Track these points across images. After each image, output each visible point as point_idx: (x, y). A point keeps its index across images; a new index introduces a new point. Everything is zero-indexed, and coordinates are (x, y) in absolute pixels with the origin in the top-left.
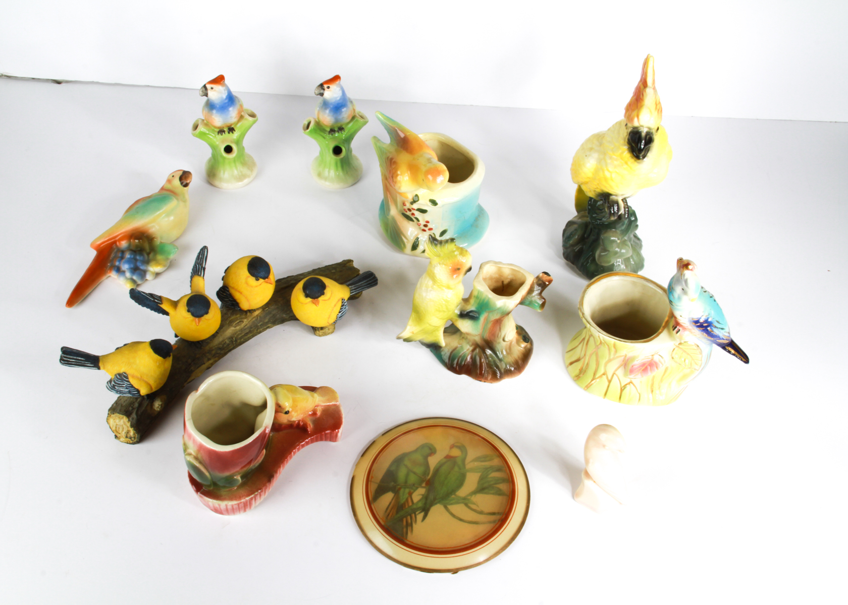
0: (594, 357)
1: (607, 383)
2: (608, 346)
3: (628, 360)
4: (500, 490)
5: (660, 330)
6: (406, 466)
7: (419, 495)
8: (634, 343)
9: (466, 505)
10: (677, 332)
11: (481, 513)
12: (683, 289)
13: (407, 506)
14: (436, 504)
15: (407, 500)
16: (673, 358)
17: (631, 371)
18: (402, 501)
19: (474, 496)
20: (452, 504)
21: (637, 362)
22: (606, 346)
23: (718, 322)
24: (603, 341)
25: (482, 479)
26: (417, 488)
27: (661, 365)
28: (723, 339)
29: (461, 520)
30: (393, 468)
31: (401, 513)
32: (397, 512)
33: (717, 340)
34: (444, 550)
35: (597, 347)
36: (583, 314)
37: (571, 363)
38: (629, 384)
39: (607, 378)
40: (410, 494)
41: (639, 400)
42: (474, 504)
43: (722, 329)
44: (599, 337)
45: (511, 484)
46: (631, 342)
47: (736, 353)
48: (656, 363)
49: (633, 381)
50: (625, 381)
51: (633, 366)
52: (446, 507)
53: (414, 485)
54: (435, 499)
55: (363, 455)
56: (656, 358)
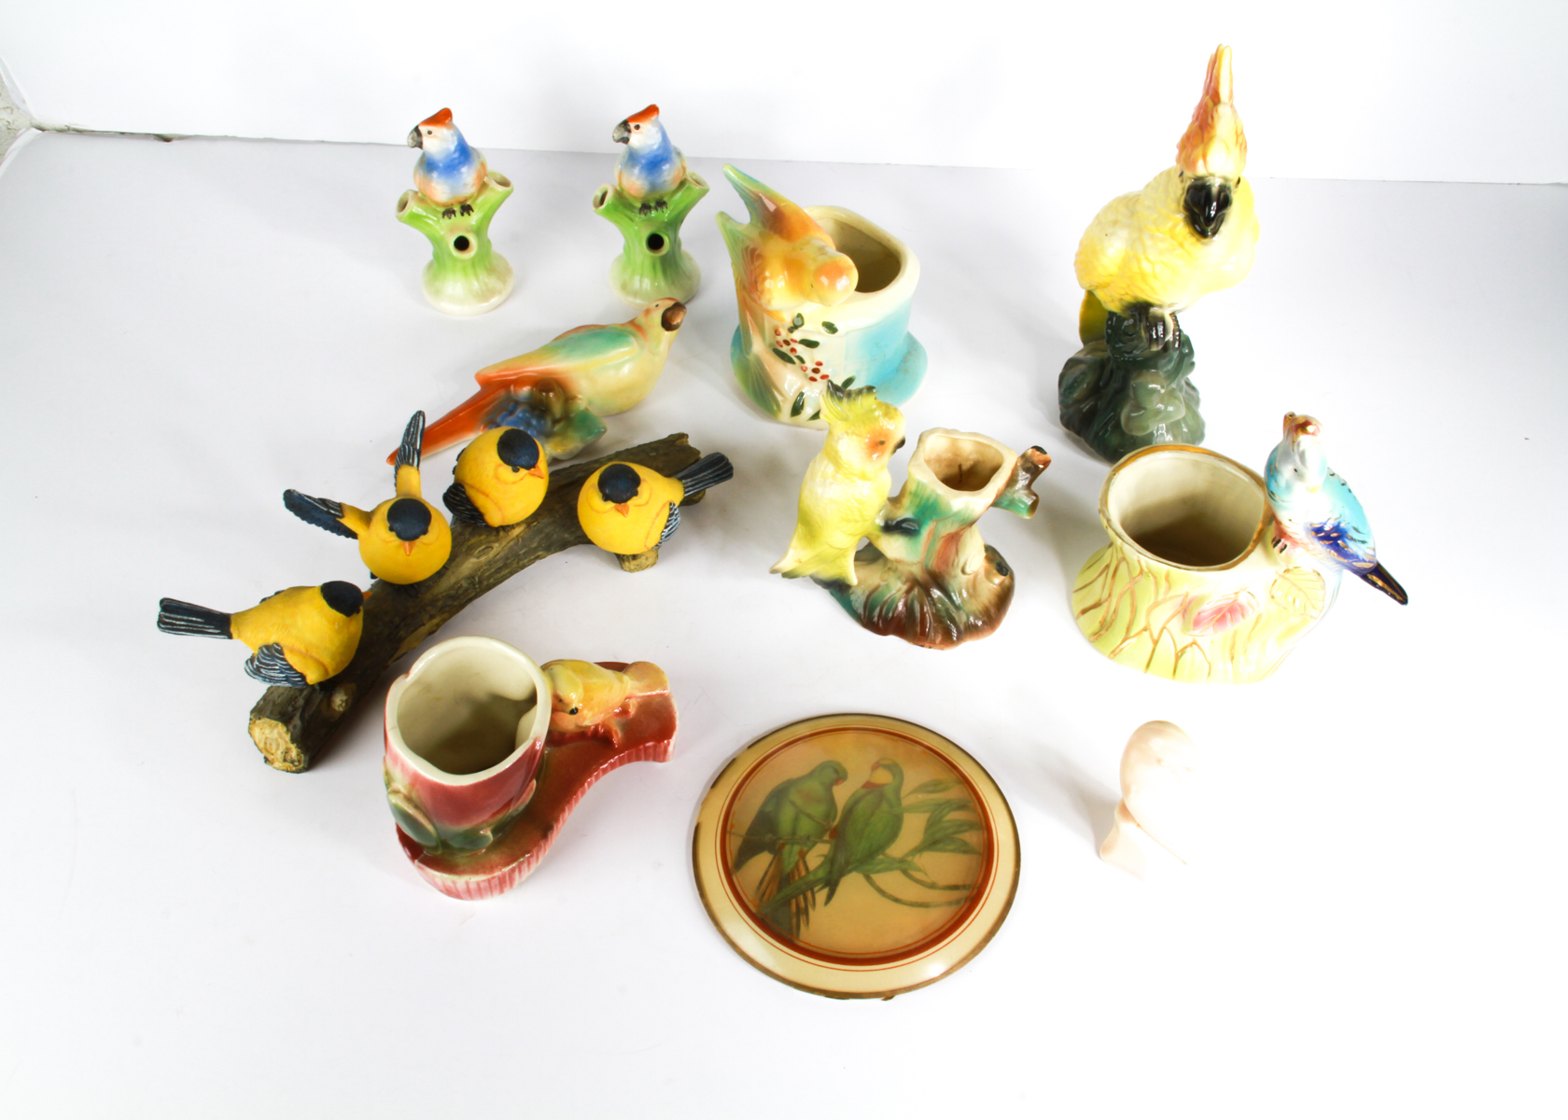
0: (1127, 599)
1: (1151, 646)
2: (1155, 577)
3: (1190, 602)
4: (965, 843)
5: (1249, 548)
6: (793, 803)
7: (819, 856)
8: (1203, 570)
9: (905, 872)
10: (1282, 550)
11: (932, 886)
12: (1296, 470)
13: (797, 878)
14: (850, 871)
15: (797, 866)
16: (1273, 597)
17: (1197, 623)
18: (788, 867)
19: (917, 856)
20: (878, 872)
21: (1208, 607)
22: (1151, 578)
23: (1356, 530)
24: (1145, 569)
25: (932, 824)
26: (814, 844)
27: (1250, 610)
28: (1364, 561)
29: (897, 900)
30: (769, 809)
31: (788, 891)
32: (780, 889)
33: (1354, 564)
34: (868, 956)
35: (1133, 580)
36: (1108, 521)
37: (1084, 611)
38: (1191, 645)
39: (1151, 635)
40: (803, 855)
41: (1209, 674)
42: (920, 870)
43: (1363, 542)
44: (1139, 561)
45: (986, 832)
46: (1198, 570)
47: (1386, 587)
48: (1242, 607)
49: (1199, 640)
50: (1183, 640)
51: (1199, 614)
52: (868, 878)
53: (808, 838)
54: (847, 863)
55: (714, 786)
56: (1243, 599)
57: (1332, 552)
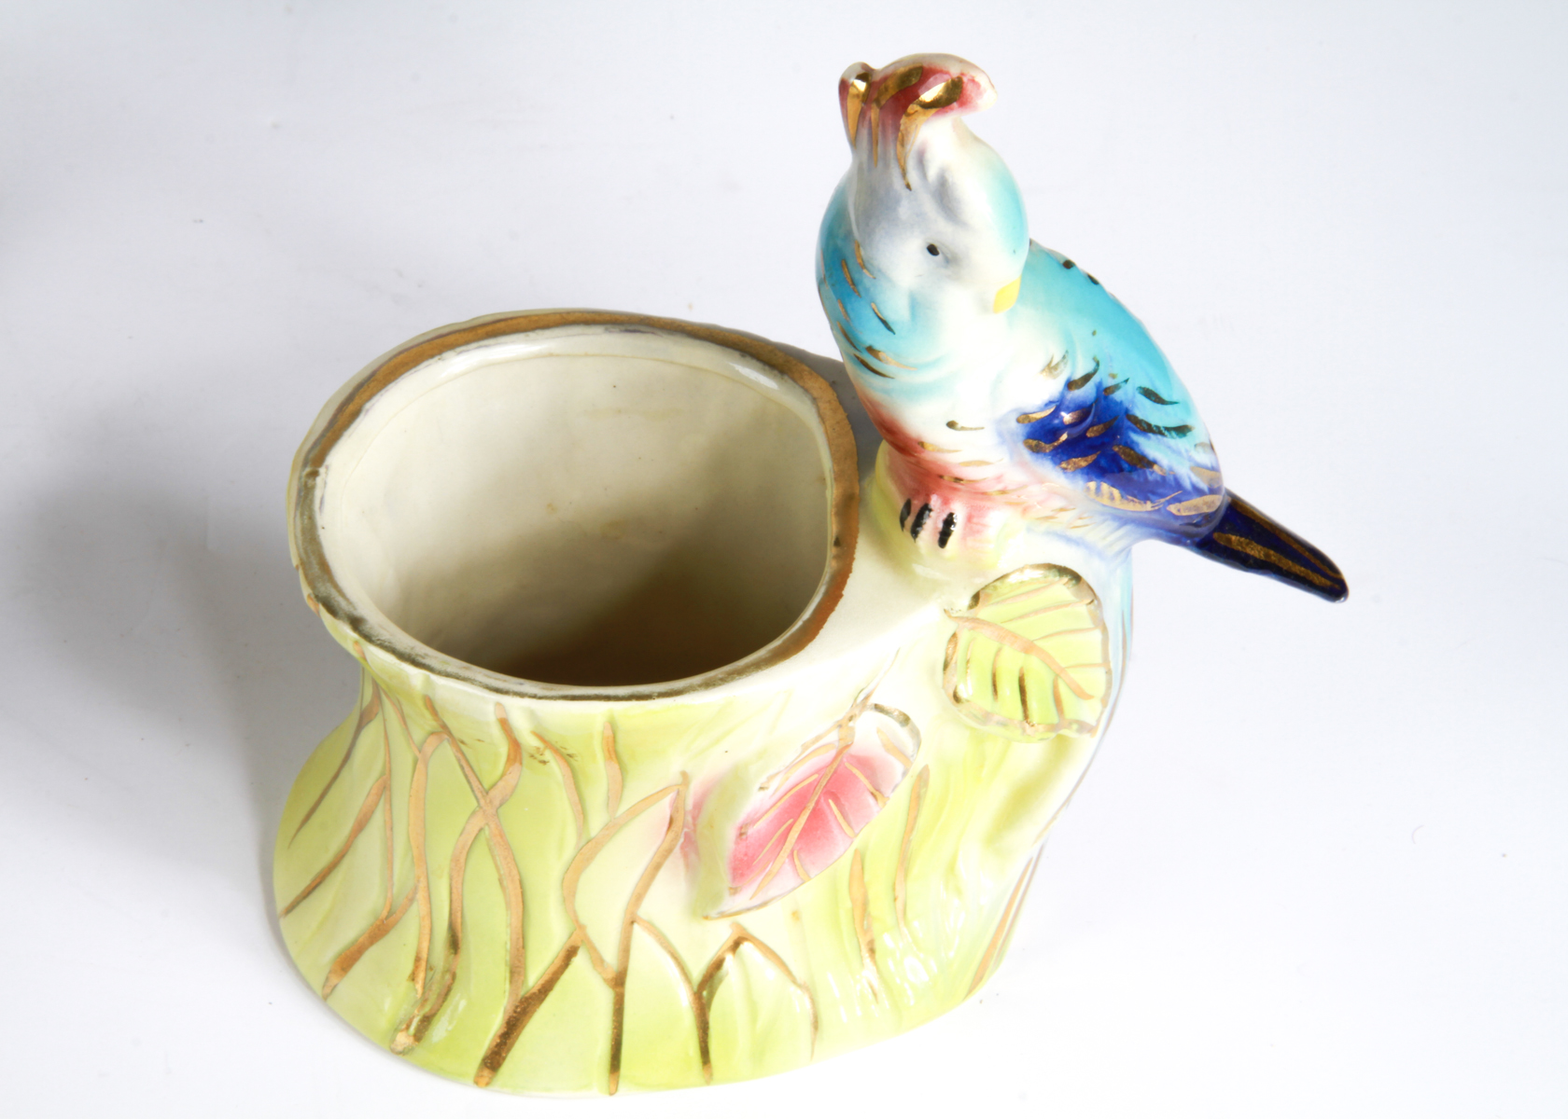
0: (483, 869)
1: (605, 997)
2: (566, 758)
3: (698, 806)
8: (724, 680)
12: (932, 250)
16: (956, 698)
17: (743, 868)
21: (759, 800)
22: (555, 766)
23: (1150, 394)
24: (530, 741)
27: (898, 767)
28: (1198, 491)
33: (1173, 508)
35: (490, 799)
36: (356, 623)
37: (347, 961)
38: (736, 945)
39: (597, 961)
41: (816, 1024)
43: (1182, 430)
44: (505, 724)
46: (708, 685)
48: (865, 764)
49: (751, 922)
50: (704, 942)
51: (741, 834)
56: (869, 734)
57: (1105, 487)
